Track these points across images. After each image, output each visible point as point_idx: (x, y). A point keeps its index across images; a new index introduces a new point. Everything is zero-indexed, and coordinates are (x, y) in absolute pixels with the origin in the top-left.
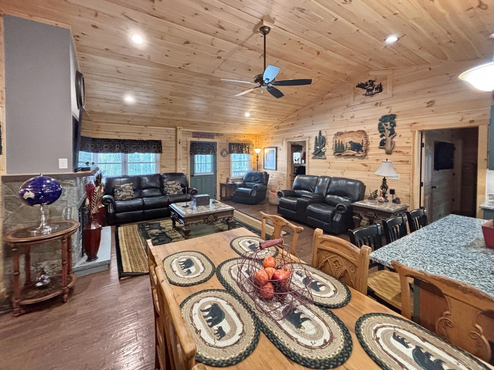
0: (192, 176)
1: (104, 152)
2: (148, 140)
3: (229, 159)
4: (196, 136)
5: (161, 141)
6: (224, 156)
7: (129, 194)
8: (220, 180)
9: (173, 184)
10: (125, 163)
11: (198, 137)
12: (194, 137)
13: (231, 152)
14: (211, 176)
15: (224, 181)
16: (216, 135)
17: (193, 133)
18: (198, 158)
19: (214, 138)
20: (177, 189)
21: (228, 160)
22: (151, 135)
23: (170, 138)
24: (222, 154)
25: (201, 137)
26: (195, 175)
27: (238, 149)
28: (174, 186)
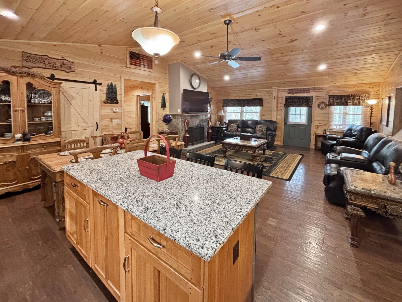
0: (285, 124)
1: (231, 106)
2: (253, 99)
3: (329, 111)
4: (291, 92)
5: (262, 98)
6: (322, 108)
7: (234, 129)
8: (315, 130)
9: (260, 127)
10: (242, 112)
11: (293, 93)
12: (289, 93)
13: (330, 105)
14: (306, 126)
15: (321, 132)
16: (312, 90)
17: (289, 90)
18: (293, 110)
19: (310, 93)
20: (262, 131)
21: (327, 112)
22: (256, 95)
23: (270, 95)
24: (319, 106)
25: (296, 93)
26: (288, 123)
27: (341, 101)
28: (261, 128)
